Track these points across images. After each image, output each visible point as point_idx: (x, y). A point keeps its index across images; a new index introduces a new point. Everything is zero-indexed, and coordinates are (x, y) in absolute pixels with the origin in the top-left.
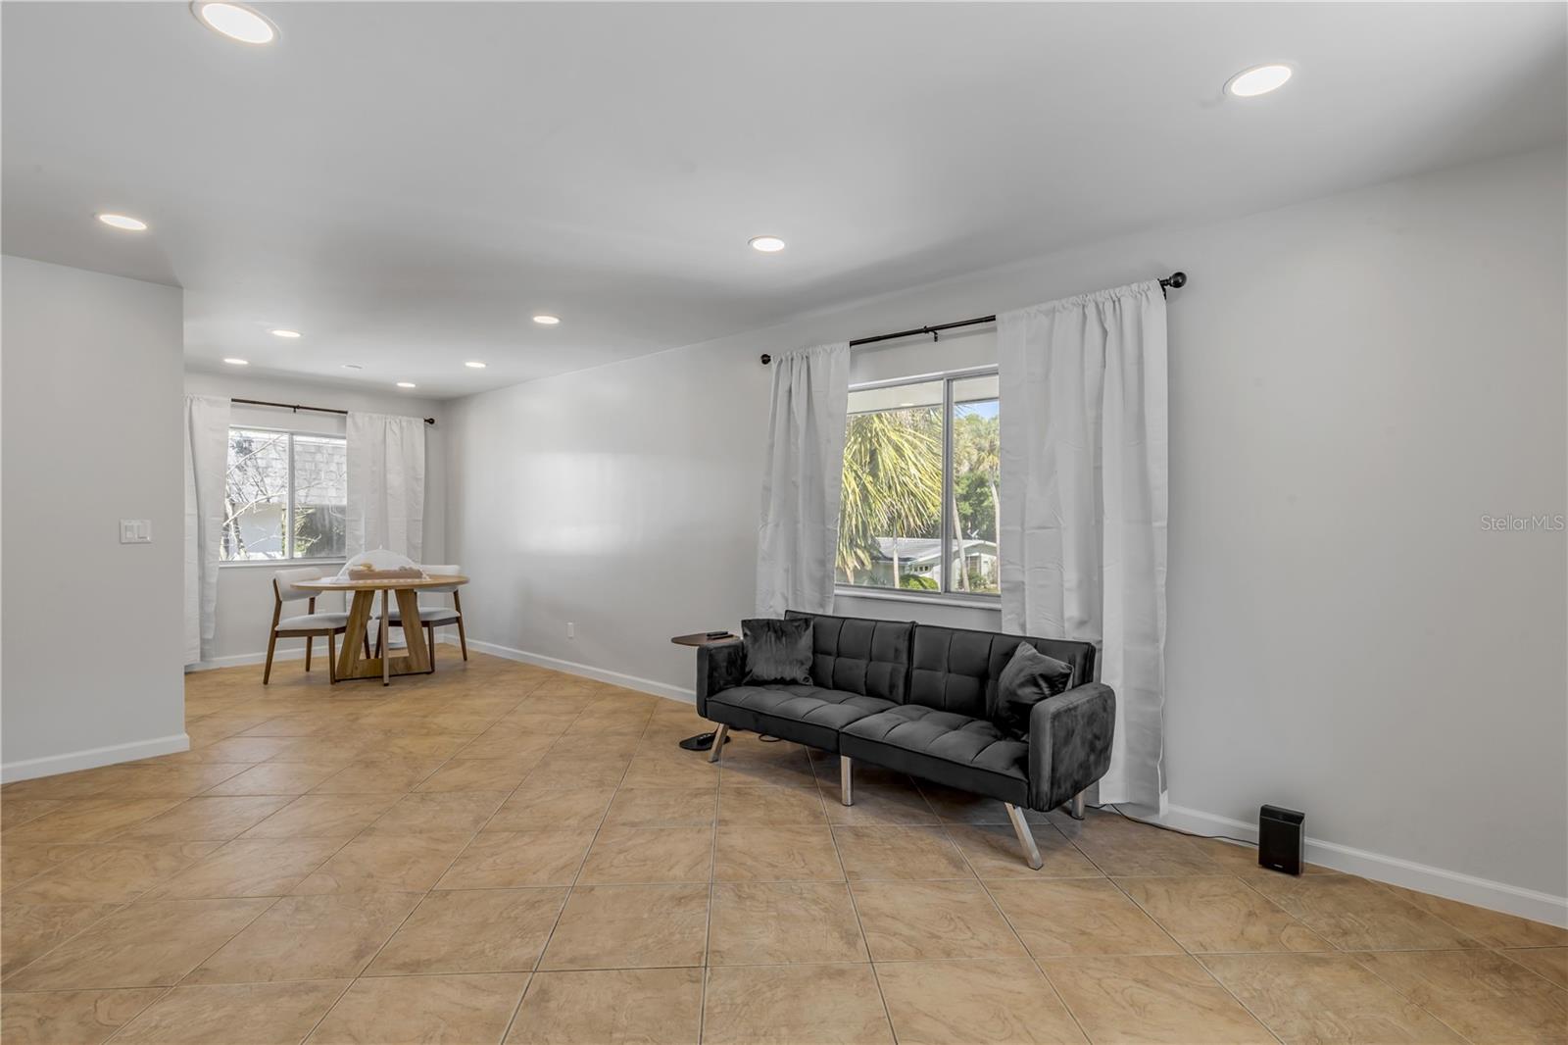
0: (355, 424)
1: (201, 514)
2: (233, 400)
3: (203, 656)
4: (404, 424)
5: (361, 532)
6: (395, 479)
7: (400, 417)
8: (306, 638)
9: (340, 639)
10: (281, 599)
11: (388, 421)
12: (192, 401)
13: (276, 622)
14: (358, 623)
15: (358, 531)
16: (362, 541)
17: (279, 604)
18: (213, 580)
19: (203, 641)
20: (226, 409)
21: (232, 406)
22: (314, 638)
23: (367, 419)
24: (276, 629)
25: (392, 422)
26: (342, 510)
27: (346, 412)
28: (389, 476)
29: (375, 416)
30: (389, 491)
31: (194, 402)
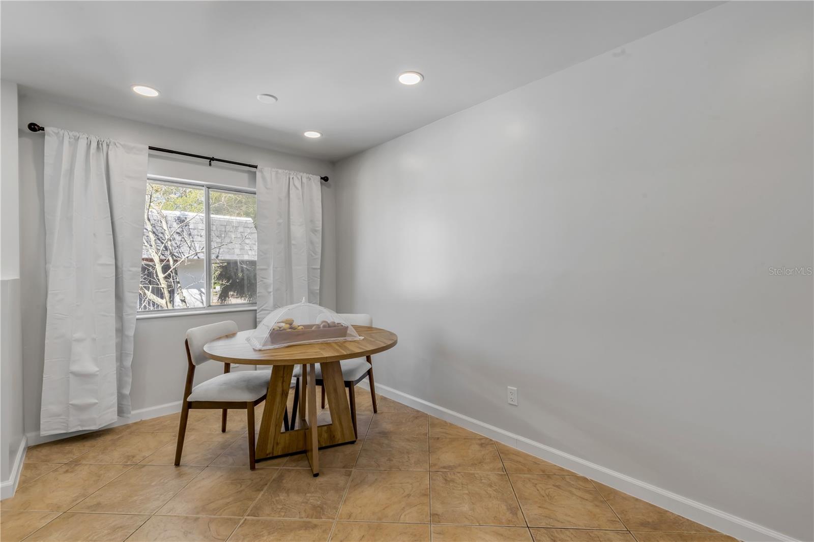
0: (264, 178)
1: (119, 264)
2: (151, 148)
3: (121, 412)
4: (305, 180)
5: (270, 280)
6: (298, 231)
7: (301, 174)
8: (221, 411)
9: (259, 410)
10: (194, 364)
11: (291, 177)
12: (108, 145)
13: (188, 391)
14: (279, 390)
15: (268, 280)
16: (271, 289)
17: (192, 368)
18: (131, 333)
19: (121, 396)
20: (143, 156)
21: (150, 155)
22: (229, 411)
23: (274, 174)
24: (189, 399)
25: (295, 178)
26: (253, 263)
27: (256, 167)
28: (292, 228)
29: (280, 171)
30: (293, 242)
31: (110, 147)
